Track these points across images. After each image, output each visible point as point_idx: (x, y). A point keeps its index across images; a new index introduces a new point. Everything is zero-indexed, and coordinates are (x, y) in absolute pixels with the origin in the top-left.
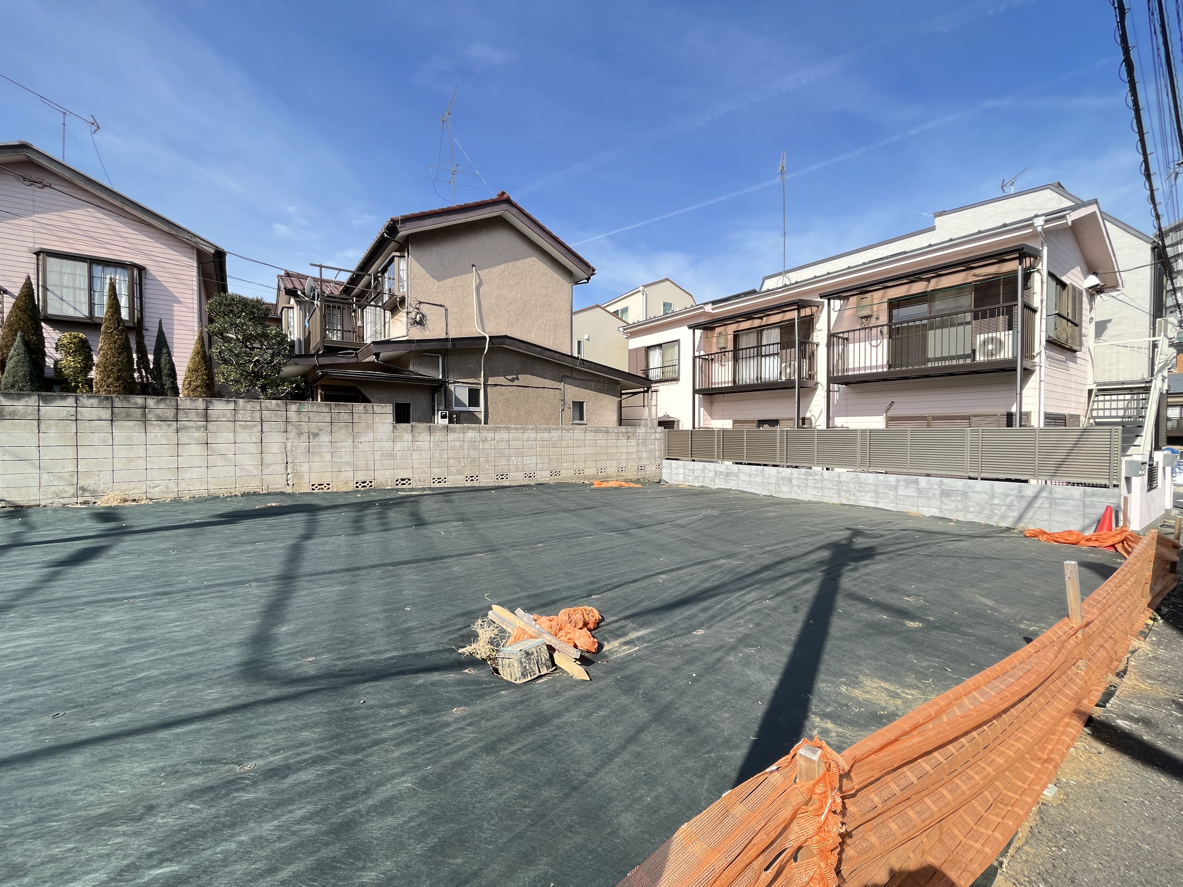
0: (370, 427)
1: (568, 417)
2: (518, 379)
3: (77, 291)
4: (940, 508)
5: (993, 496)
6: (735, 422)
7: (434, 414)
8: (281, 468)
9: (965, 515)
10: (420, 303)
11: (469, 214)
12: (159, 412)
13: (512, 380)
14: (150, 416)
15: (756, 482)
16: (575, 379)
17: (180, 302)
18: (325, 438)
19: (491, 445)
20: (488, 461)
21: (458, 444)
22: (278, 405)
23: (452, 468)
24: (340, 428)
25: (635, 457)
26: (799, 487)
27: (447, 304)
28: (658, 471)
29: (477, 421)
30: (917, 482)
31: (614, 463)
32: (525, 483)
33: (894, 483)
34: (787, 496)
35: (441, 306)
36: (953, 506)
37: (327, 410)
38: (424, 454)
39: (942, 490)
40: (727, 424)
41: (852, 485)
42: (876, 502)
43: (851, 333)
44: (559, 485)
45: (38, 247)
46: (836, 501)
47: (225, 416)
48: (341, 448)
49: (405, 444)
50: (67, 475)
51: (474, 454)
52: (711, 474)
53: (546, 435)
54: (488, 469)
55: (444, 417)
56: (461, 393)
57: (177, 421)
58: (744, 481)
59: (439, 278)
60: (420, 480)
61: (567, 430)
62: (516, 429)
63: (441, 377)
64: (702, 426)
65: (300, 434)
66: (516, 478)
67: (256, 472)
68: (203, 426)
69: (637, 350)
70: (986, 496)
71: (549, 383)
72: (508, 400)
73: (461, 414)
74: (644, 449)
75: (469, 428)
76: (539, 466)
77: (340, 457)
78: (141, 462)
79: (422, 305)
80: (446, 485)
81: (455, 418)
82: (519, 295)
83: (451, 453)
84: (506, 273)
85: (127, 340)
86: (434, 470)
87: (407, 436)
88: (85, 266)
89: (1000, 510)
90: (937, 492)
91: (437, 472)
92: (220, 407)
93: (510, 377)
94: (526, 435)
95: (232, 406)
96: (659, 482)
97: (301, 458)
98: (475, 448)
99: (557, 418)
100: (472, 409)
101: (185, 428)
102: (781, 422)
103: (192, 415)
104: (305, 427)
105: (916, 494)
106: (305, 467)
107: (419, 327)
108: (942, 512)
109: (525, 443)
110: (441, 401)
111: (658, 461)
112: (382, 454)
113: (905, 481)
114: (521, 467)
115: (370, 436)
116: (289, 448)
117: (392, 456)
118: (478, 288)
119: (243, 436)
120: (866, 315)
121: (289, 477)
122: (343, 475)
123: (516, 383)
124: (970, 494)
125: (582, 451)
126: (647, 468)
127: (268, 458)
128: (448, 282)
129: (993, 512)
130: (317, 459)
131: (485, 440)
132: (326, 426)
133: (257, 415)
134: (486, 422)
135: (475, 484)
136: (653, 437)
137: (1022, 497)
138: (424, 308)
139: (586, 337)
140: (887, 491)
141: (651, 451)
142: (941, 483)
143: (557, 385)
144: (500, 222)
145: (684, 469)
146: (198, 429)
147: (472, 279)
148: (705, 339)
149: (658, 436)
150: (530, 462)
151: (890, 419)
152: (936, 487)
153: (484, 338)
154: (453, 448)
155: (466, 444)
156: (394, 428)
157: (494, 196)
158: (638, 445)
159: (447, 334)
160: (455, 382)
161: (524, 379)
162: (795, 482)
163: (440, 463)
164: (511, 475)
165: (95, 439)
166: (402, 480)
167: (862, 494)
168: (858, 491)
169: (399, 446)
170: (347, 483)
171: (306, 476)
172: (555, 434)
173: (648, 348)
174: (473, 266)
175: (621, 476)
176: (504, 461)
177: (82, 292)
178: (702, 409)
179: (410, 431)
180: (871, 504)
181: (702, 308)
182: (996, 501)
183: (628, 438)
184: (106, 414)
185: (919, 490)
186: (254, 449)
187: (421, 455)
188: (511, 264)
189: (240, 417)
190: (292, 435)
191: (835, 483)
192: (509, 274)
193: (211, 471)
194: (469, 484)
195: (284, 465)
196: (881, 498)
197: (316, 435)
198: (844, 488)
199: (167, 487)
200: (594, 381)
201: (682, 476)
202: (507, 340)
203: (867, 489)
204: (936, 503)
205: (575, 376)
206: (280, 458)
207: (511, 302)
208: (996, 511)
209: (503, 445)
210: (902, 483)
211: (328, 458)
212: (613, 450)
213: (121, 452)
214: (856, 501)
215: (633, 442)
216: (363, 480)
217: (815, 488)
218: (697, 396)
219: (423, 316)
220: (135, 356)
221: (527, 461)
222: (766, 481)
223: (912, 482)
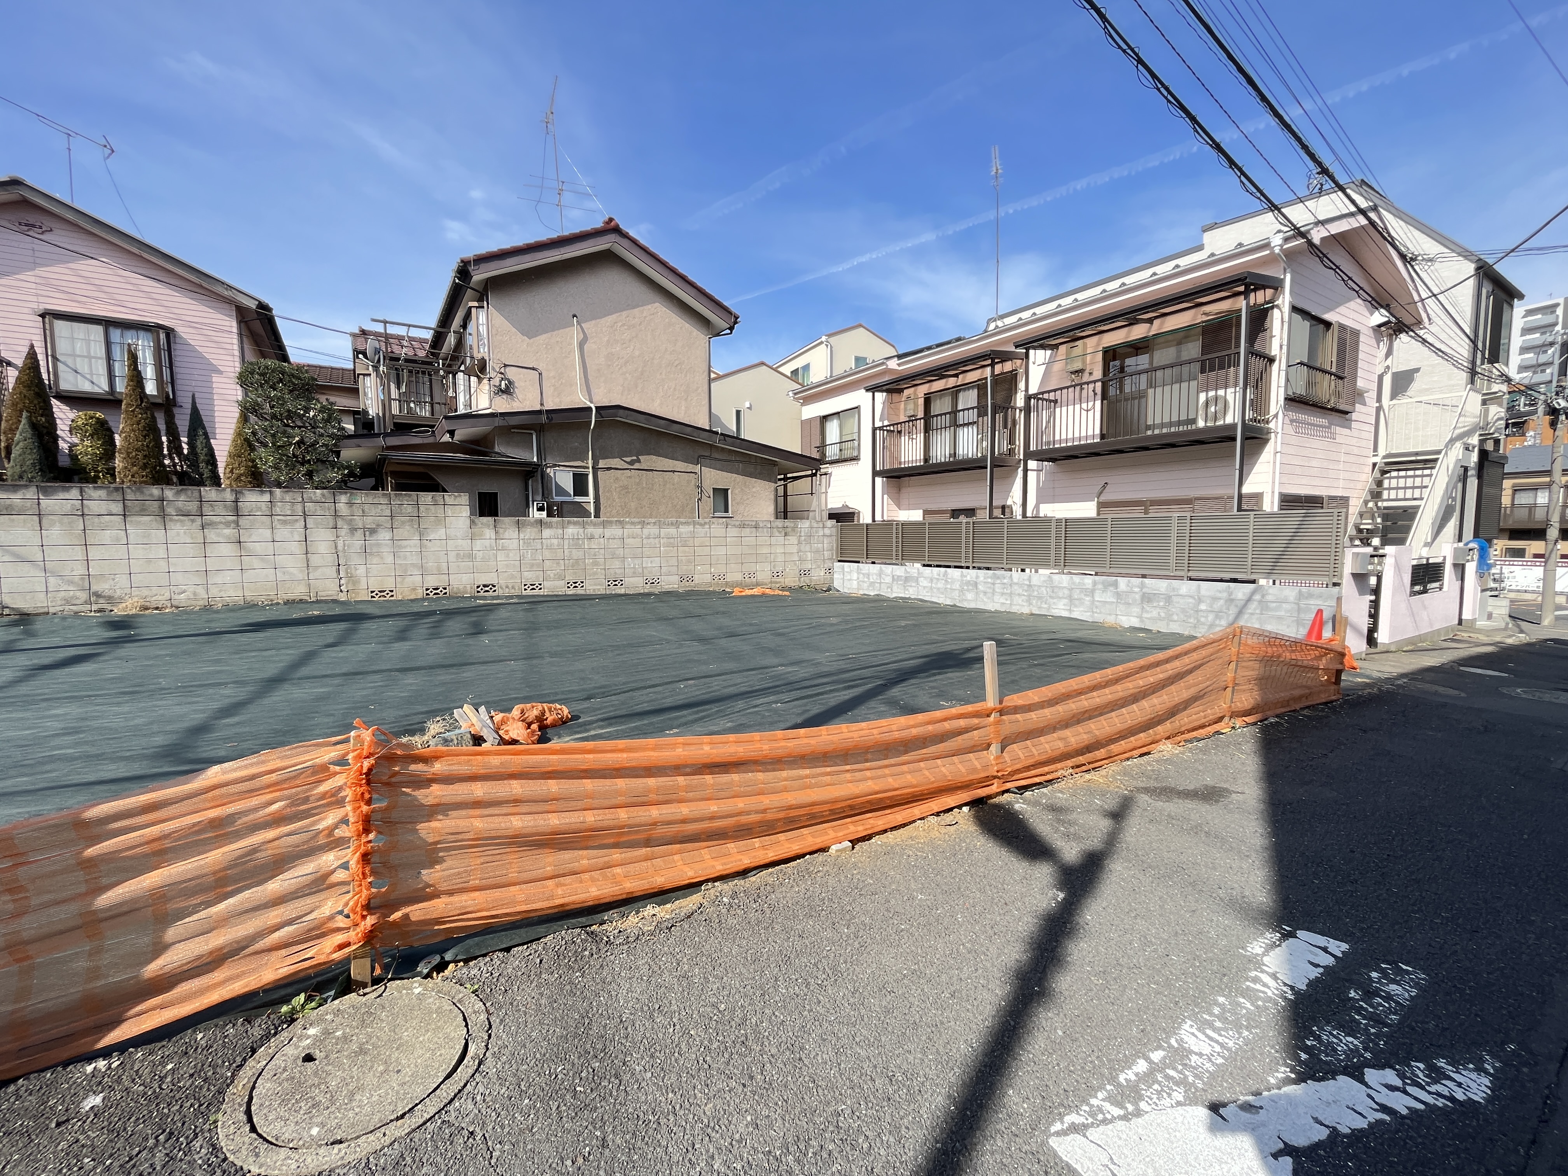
0: (441, 521)
1: (708, 509)
2: (639, 461)
3: (93, 360)
4: (1140, 617)
5: (1200, 600)
6: (926, 512)
7: (528, 506)
8: (332, 572)
9: (1168, 625)
10: (506, 366)
11: (563, 250)
12: (180, 504)
13: (632, 463)
14: (170, 510)
15: (938, 589)
16: (716, 459)
17: (221, 372)
18: (384, 535)
19: (599, 544)
20: (596, 564)
21: (555, 541)
22: (323, 495)
23: (549, 572)
24: (403, 523)
25: (796, 558)
26: (985, 593)
27: (541, 367)
28: (828, 576)
29: (585, 514)
30: (1115, 585)
31: (767, 567)
32: (646, 591)
33: (1090, 586)
34: (972, 605)
35: (533, 369)
36: (1155, 614)
37: (384, 501)
38: (511, 555)
39: (1144, 593)
40: (916, 515)
41: (1043, 589)
42: (1070, 611)
43: (1058, 393)
44: (690, 594)
45: (42, 307)
46: (1026, 610)
47: (260, 509)
48: (405, 547)
49: (487, 543)
50: (77, 579)
51: (577, 554)
52: (888, 580)
53: (672, 531)
54: (595, 573)
55: (540, 509)
56: (564, 479)
57: (202, 515)
58: (924, 587)
59: (530, 333)
60: (507, 587)
61: (701, 525)
62: (633, 523)
63: (535, 460)
64: (885, 518)
65: (353, 530)
66: (634, 584)
67: (300, 576)
68: (234, 521)
69: (810, 420)
70: (1191, 600)
71: (680, 465)
72: (625, 487)
73: (565, 506)
74: (808, 548)
75: (569, 522)
76: (664, 569)
77: (405, 558)
78: (163, 564)
79: (508, 369)
80: (541, 592)
81: (557, 510)
82: (637, 353)
83: (547, 554)
84: (620, 324)
85: (154, 419)
86: (526, 574)
87: (489, 533)
88: (99, 330)
89: (1206, 617)
90: (1138, 597)
91: (530, 576)
92: (253, 499)
93: (628, 459)
94: (646, 531)
95: (266, 497)
96: (829, 590)
97: (356, 560)
98: (579, 547)
99: (693, 509)
100: (578, 499)
101: (211, 524)
102: (978, 512)
103: (220, 509)
104: (359, 522)
105: (1115, 601)
106: (361, 571)
107: (505, 396)
108: (1142, 621)
109: (645, 541)
110: (537, 489)
111: (828, 564)
112: (458, 555)
113: (1103, 583)
114: (640, 570)
115: (441, 533)
116: (340, 547)
117: (471, 557)
118: (581, 345)
119: (282, 533)
120: (1077, 369)
121: (342, 582)
122: (409, 580)
123: (637, 466)
124: (1175, 599)
125: (722, 551)
126: (813, 573)
127: (315, 560)
128: (542, 339)
129: (1198, 621)
130: (374, 562)
131: (592, 538)
132: (385, 521)
133: (299, 507)
134: (597, 515)
135: (580, 591)
136: (821, 533)
137: (1232, 600)
138: (511, 373)
139: (747, 405)
140: (1082, 596)
141: (817, 551)
142: (1143, 586)
143: (690, 467)
144: (608, 258)
145: (858, 573)
146: (227, 524)
147: (574, 334)
148: (889, 404)
149: (827, 531)
150: (652, 564)
151: (1101, 505)
152: (1137, 590)
153: (590, 409)
154: (550, 548)
155: (566, 542)
156: (473, 522)
157: (599, 224)
158: (799, 543)
159: (542, 404)
160: (555, 466)
161: (647, 461)
162: (980, 587)
163: (532, 565)
164: (627, 581)
165: (107, 536)
166: (485, 586)
167: (1055, 600)
168: (1051, 597)
169: (478, 544)
170: (414, 589)
171: (363, 581)
172: (685, 530)
173: (825, 418)
174: (574, 316)
175: (776, 583)
176: (617, 564)
177: (100, 361)
178: (886, 496)
179: (492, 527)
180: (1065, 614)
181: (883, 364)
182: (1203, 607)
183: (786, 534)
184: (117, 508)
185: (1118, 595)
186: (297, 548)
187: (508, 556)
188: (625, 313)
189: (277, 510)
190: (343, 532)
191: (1026, 588)
192: (623, 325)
193: (246, 575)
194: (571, 592)
195: (334, 568)
196: (1076, 606)
197: (373, 531)
198: (1036, 593)
199: (195, 594)
200: (741, 462)
201: (855, 582)
202: (621, 412)
203: (1061, 595)
204: (1136, 610)
205: (716, 455)
206: (331, 559)
207: (626, 362)
208: (1203, 619)
209: (614, 544)
210: (1100, 586)
211: (389, 559)
212: (765, 550)
213: (137, 552)
214: (1049, 609)
215: (793, 539)
216: (436, 585)
217: (1003, 594)
218: (879, 480)
219: (510, 382)
220: (164, 439)
221: (647, 563)
222: (949, 586)
223: (1111, 585)
